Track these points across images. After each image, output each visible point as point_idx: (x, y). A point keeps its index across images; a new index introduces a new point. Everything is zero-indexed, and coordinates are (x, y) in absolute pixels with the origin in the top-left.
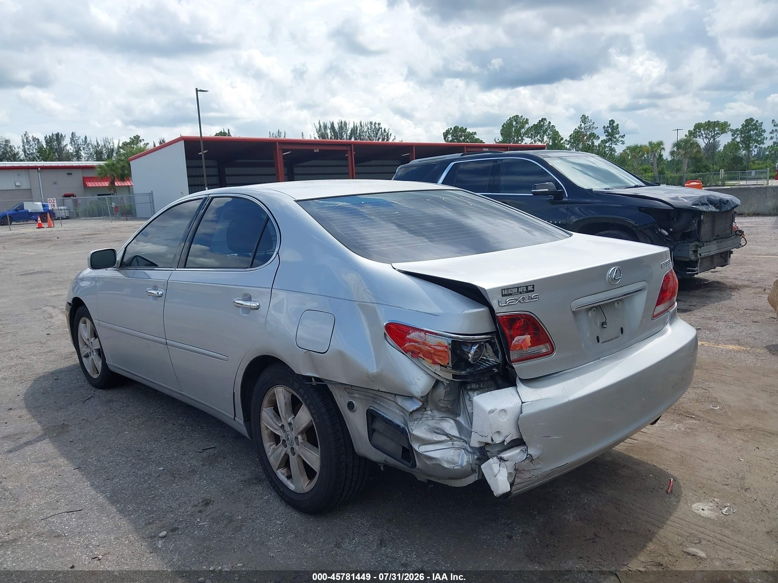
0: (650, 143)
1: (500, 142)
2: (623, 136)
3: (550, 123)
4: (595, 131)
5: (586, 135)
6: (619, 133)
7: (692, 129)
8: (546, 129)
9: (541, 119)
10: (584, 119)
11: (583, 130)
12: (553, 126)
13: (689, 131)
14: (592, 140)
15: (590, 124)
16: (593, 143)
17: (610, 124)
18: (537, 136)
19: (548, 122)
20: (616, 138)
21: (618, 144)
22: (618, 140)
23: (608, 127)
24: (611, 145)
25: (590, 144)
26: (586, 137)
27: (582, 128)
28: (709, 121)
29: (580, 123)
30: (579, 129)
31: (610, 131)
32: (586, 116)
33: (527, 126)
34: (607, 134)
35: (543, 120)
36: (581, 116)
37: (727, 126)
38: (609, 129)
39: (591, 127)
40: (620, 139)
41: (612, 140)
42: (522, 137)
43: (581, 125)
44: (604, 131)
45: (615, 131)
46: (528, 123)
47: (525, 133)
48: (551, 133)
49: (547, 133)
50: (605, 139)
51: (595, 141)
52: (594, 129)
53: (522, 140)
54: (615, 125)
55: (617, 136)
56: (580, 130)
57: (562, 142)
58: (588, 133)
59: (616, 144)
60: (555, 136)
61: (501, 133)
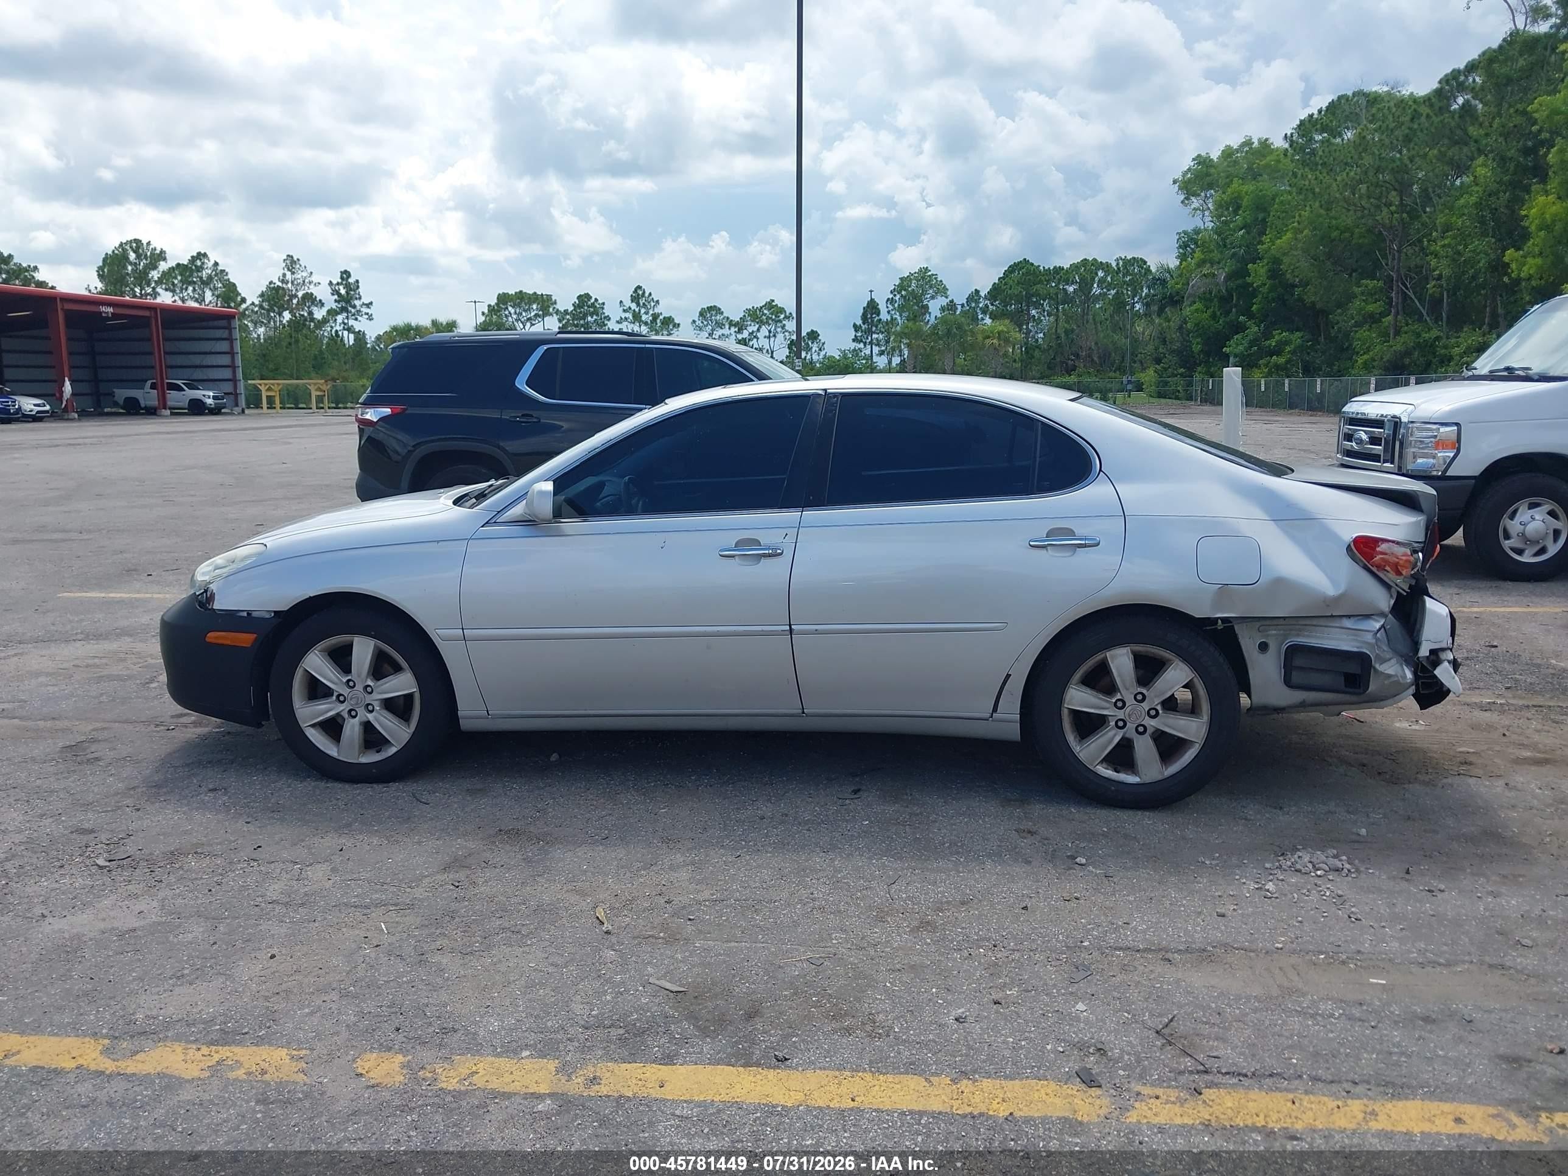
0: (435, 322)
1: (100, 293)
2: (369, 305)
3: (216, 264)
4: (313, 290)
5: (296, 296)
6: (360, 298)
7: (493, 302)
8: (210, 278)
9: (195, 254)
10: (291, 263)
11: (290, 285)
12: (223, 271)
13: (489, 306)
14: (309, 307)
15: (304, 274)
16: (311, 313)
17: (342, 278)
18: (186, 289)
19: (212, 262)
20: (354, 307)
21: (359, 318)
22: (359, 311)
23: (338, 284)
24: (346, 321)
25: (306, 314)
26: (295, 301)
27: (288, 282)
28: (521, 292)
29: (282, 271)
30: (280, 284)
31: (343, 291)
32: (295, 259)
33: (163, 266)
34: (336, 297)
35: (201, 256)
36: (285, 257)
37: (552, 304)
38: (341, 287)
39: (307, 281)
40: (364, 310)
41: (347, 311)
42: (154, 289)
43: (284, 275)
44: (330, 291)
45: (352, 293)
46: (165, 259)
47: (159, 282)
48: (220, 285)
49: (212, 286)
50: (334, 307)
51: (315, 310)
52: (312, 286)
53: (155, 294)
54: (351, 280)
55: (357, 303)
56: (284, 286)
57: (244, 306)
58: (300, 294)
59: (356, 319)
60: (230, 292)
61: (99, 275)
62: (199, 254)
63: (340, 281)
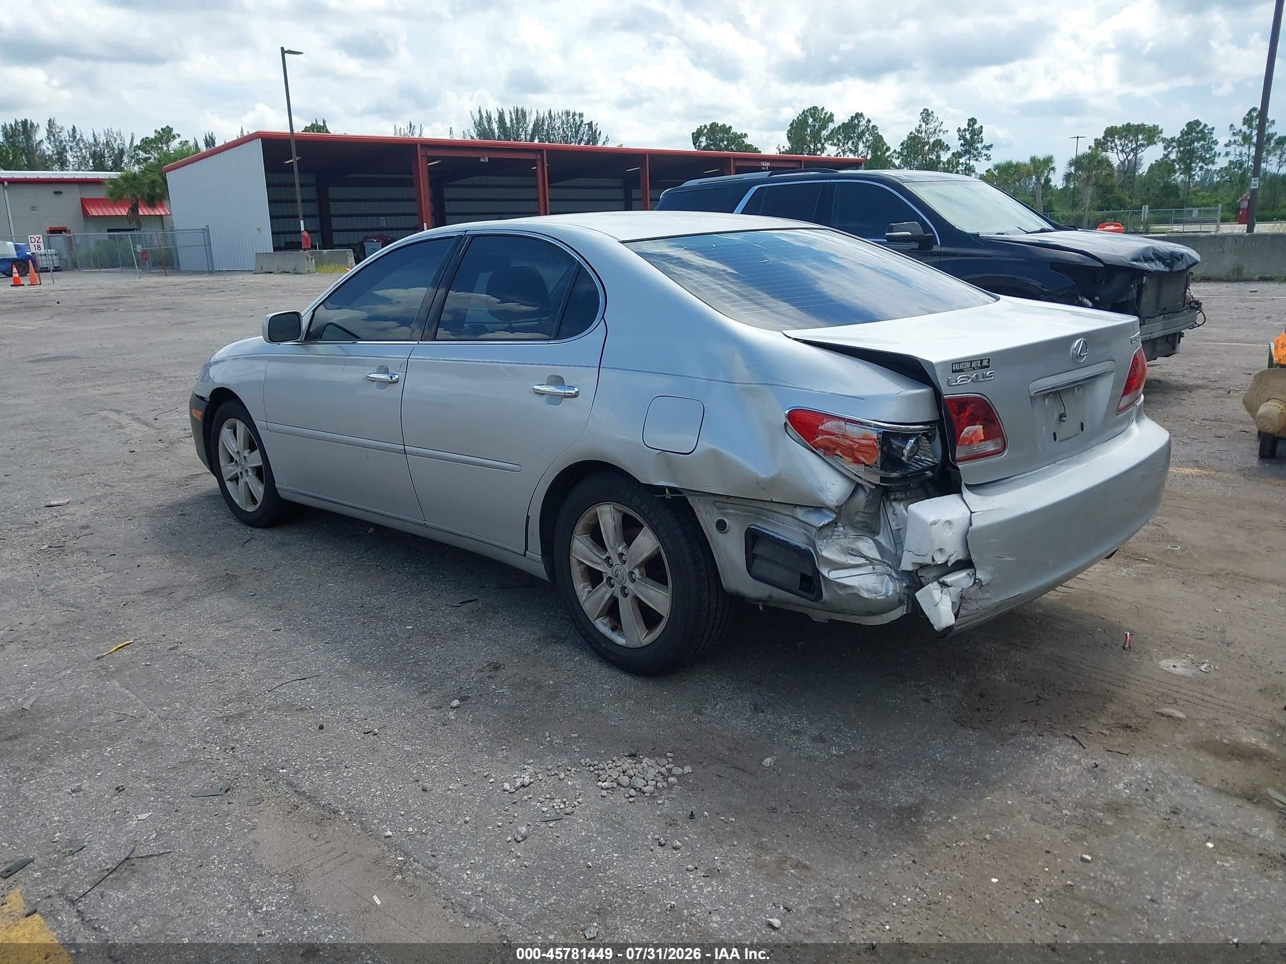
0: (1033, 160)
1: (787, 152)
2: (988, 148)
3: (869, 121)
4: (942, 137)
5: (928, 143)
6: (982, 142)
7: (1100, 136)
8: (863, 133)
9: (854, 115)
10: (927, 115)
11: (923, 134)
12: (874, 127)
13: (1096, 140)
14: (937, 152)
15: (936, 124)
16: (938, 157)
17: (969, 125)
18: (847, 143)
19: (866, 120)
20: (977, 149)
21: (980, 159)
22: (980, 153)
23: (965, 130)
24: (968, 162)
25: (934, 158)
26: (927, 147)
27: (922, 132)
28: (1128, 124)
29: (919, 123)
30: (916, 134)
31: (968, 136)
32: (930, 112)
33: (831, 126)
34: (962, 141)
35: (859, 116)
36: (922, 111)
37: (1158, 134)
38: (967, 133)
39: (938, 129)
40: (984, 152)
41: (970, 153)
42: (823, 144)
43: (920, 126)
44: (958, 136)
45: (976, 137)
46: (832, 121)
47: (829, 138)
48: (871, 138)
49: (864, 139)
50: (960, 150)
51: (942, 153)
52: (941, 134)
53: (823, 149)
54: (976, 126)
55: (979, 145)
56: (919, 135)
57: (888, 154)
58: (931, 141)
59: (977, 160)
60: (878, 143)
61: (788, 137)
62: (857, 114)
63: (967, 127)
